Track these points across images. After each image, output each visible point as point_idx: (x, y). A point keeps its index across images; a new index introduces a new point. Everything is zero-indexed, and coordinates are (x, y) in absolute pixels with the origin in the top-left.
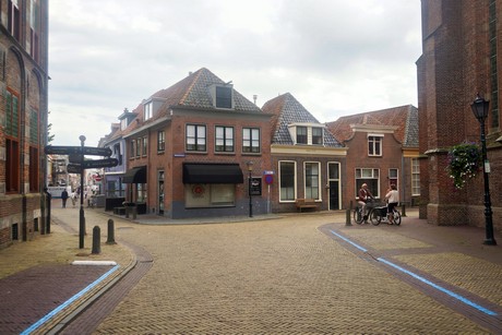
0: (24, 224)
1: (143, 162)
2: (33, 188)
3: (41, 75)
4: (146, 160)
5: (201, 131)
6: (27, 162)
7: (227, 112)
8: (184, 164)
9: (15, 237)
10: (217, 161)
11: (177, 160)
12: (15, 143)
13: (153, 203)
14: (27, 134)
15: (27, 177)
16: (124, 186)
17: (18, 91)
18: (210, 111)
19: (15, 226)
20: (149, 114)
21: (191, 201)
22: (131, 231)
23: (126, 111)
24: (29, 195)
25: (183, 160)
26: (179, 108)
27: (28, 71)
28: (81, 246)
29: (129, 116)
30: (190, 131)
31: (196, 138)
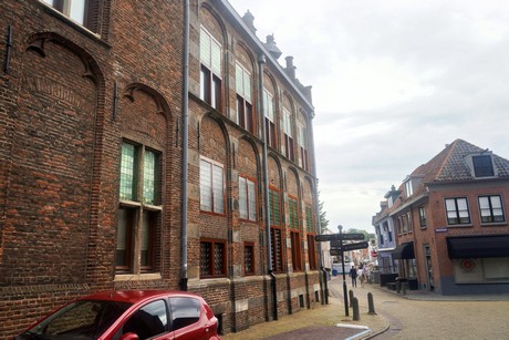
0: (308, 295)
1: (410, 238)
2: (313, 267)
3: (311, 179)
4: (412, 236)
5: (462, 204)
6: (306, 247)
7: (490, 181)
8: (448, 239)
9: (302, 305)
10: (485, 233)
11: (440, 235)
12: (297, 234)
13: (423, 279)
14: (305, 226)
15: (307, 259)
16: (397, 261)
17: (296, 196)
18: (470, 182)
19: (301, 296)
20: (410, 192)
21: (461, 277)
22: (396, 305)
23: (393, 188)
24: (309, 272)
25: (446, 235)
26: (434, 184)
27: (301, 179)
28: (347, 314)
29: (394, 194)
30: (450, 205)
31: (457, 211)
